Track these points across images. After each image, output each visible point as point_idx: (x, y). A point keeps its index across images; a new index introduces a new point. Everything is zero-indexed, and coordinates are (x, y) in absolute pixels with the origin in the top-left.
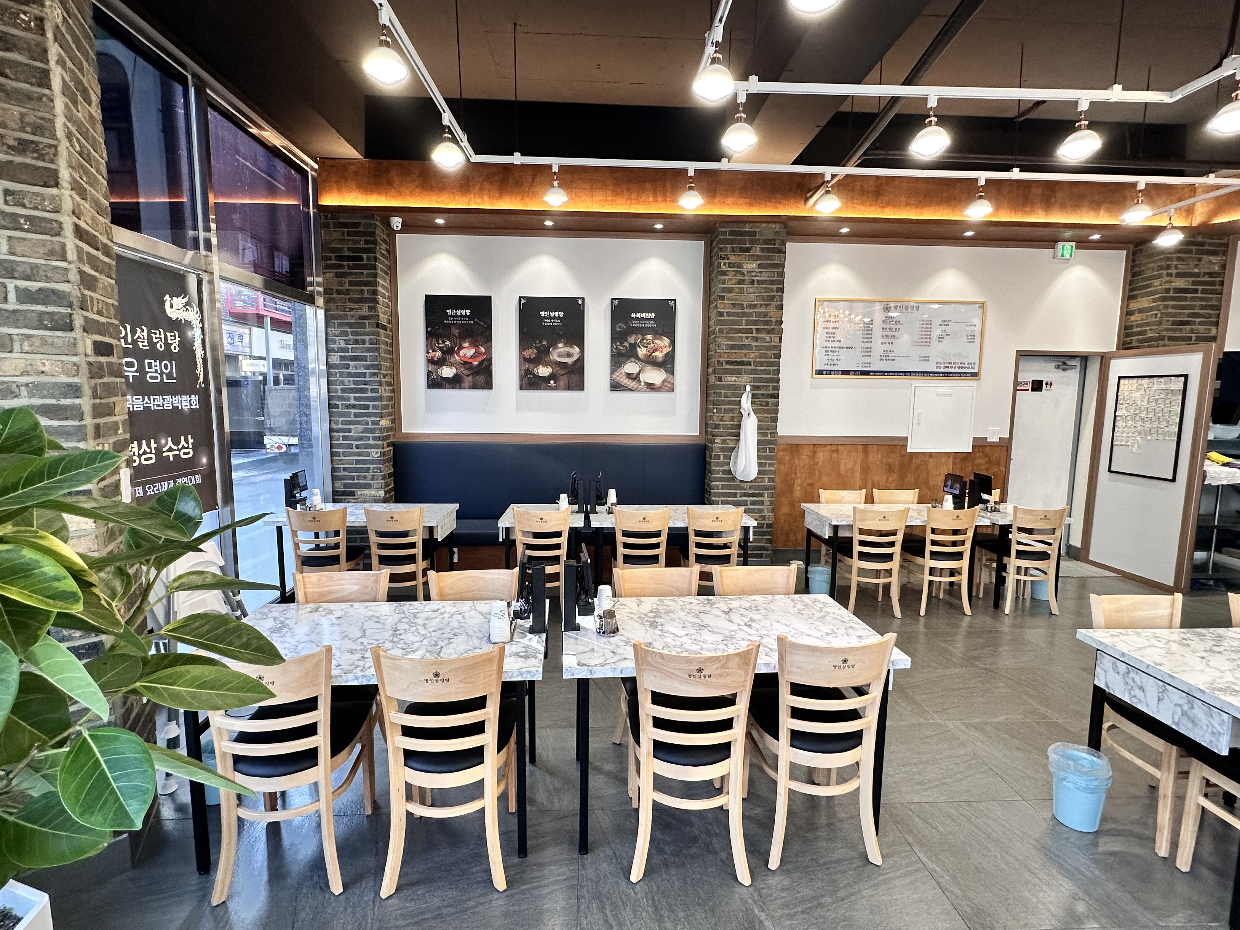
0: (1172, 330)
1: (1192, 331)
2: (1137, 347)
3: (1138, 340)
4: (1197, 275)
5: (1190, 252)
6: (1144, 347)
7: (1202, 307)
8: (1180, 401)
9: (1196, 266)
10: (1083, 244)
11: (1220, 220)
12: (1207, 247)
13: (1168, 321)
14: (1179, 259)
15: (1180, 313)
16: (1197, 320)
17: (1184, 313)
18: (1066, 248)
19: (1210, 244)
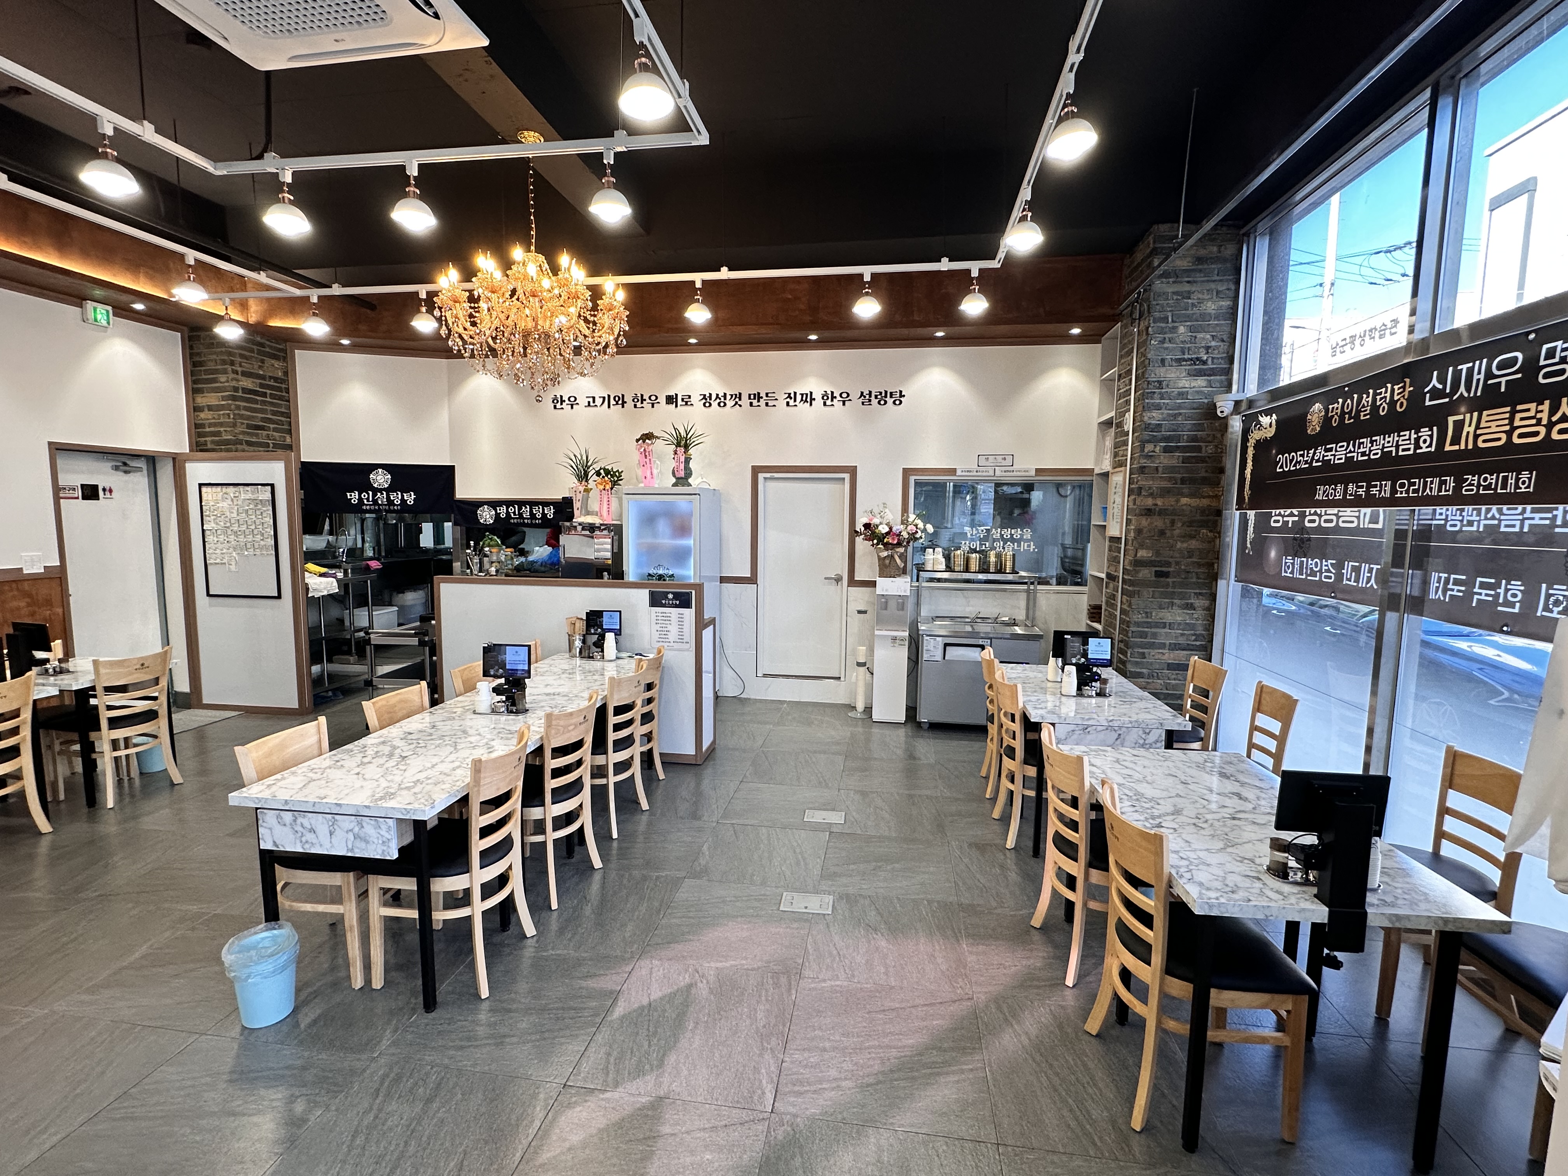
0: (248, 434)
1: (268, 436)
2: (213, 450)
3: (213, 442)
4: (263, 377)
5: (252, 351)
6: (221, 450)
7: (274, 413)
8: (271, 512)
9: (260, 367)
10: (122, 311)
11: (276, 323)
12: (267, 350)
13: (243, 424)
14: (242, 356)
15: (253, 417)
16: (272, 426)
17: (257, 417)
18: (101, 313)
19: (271, 347)
